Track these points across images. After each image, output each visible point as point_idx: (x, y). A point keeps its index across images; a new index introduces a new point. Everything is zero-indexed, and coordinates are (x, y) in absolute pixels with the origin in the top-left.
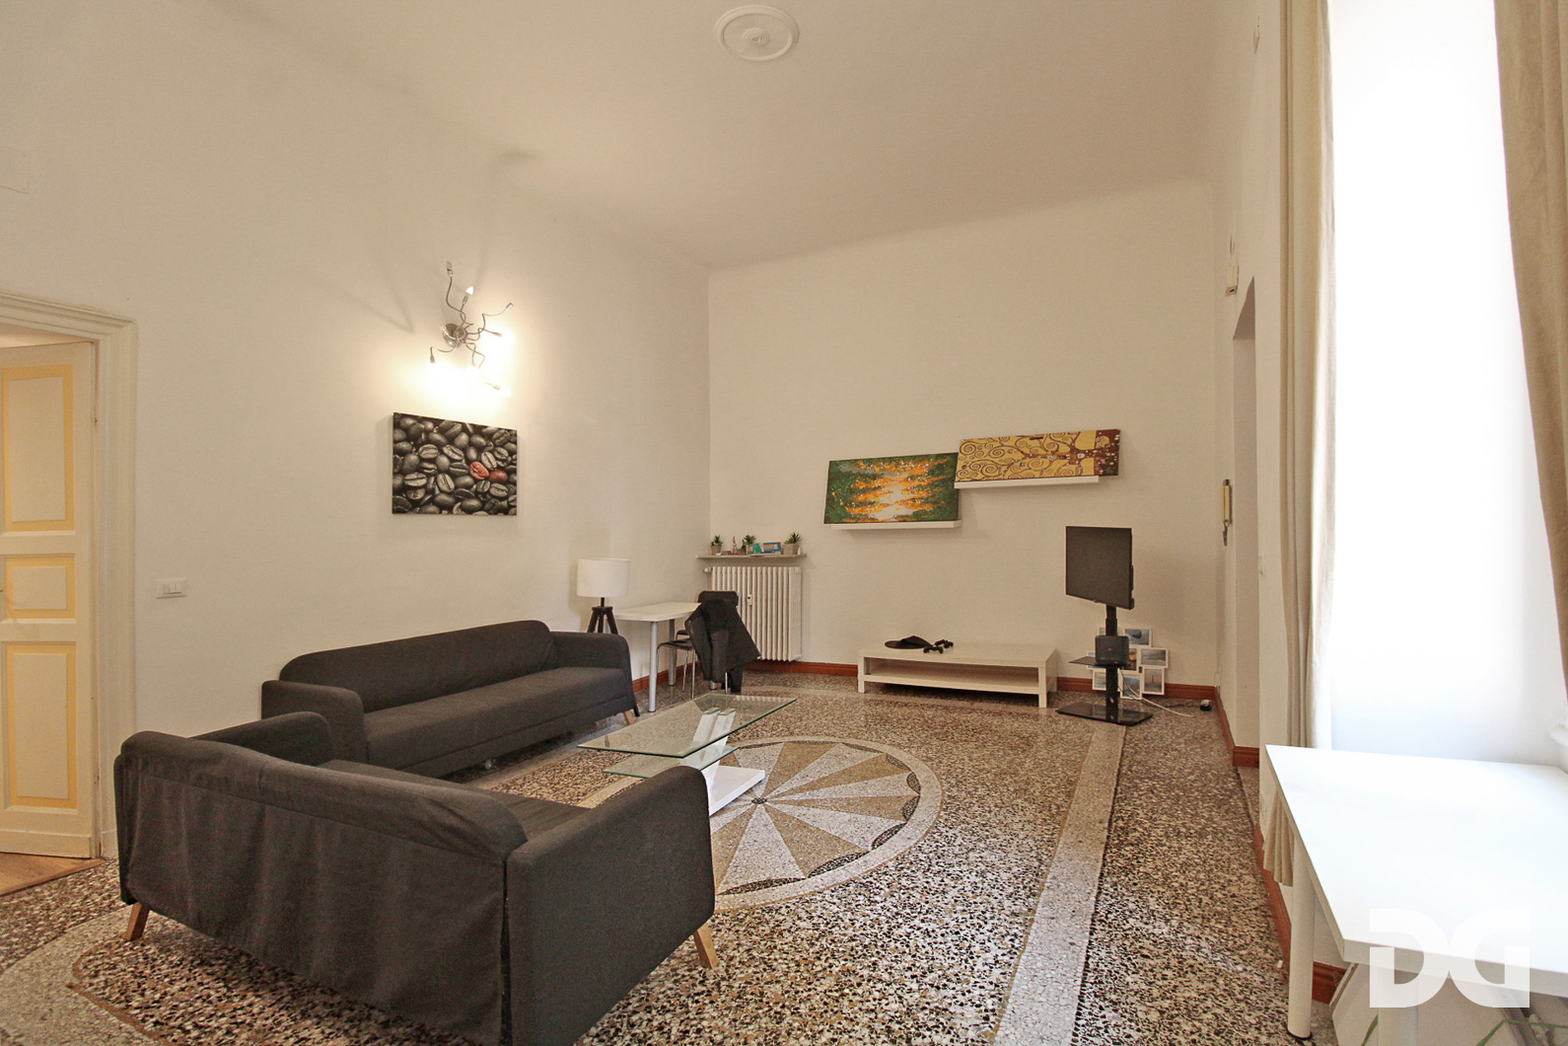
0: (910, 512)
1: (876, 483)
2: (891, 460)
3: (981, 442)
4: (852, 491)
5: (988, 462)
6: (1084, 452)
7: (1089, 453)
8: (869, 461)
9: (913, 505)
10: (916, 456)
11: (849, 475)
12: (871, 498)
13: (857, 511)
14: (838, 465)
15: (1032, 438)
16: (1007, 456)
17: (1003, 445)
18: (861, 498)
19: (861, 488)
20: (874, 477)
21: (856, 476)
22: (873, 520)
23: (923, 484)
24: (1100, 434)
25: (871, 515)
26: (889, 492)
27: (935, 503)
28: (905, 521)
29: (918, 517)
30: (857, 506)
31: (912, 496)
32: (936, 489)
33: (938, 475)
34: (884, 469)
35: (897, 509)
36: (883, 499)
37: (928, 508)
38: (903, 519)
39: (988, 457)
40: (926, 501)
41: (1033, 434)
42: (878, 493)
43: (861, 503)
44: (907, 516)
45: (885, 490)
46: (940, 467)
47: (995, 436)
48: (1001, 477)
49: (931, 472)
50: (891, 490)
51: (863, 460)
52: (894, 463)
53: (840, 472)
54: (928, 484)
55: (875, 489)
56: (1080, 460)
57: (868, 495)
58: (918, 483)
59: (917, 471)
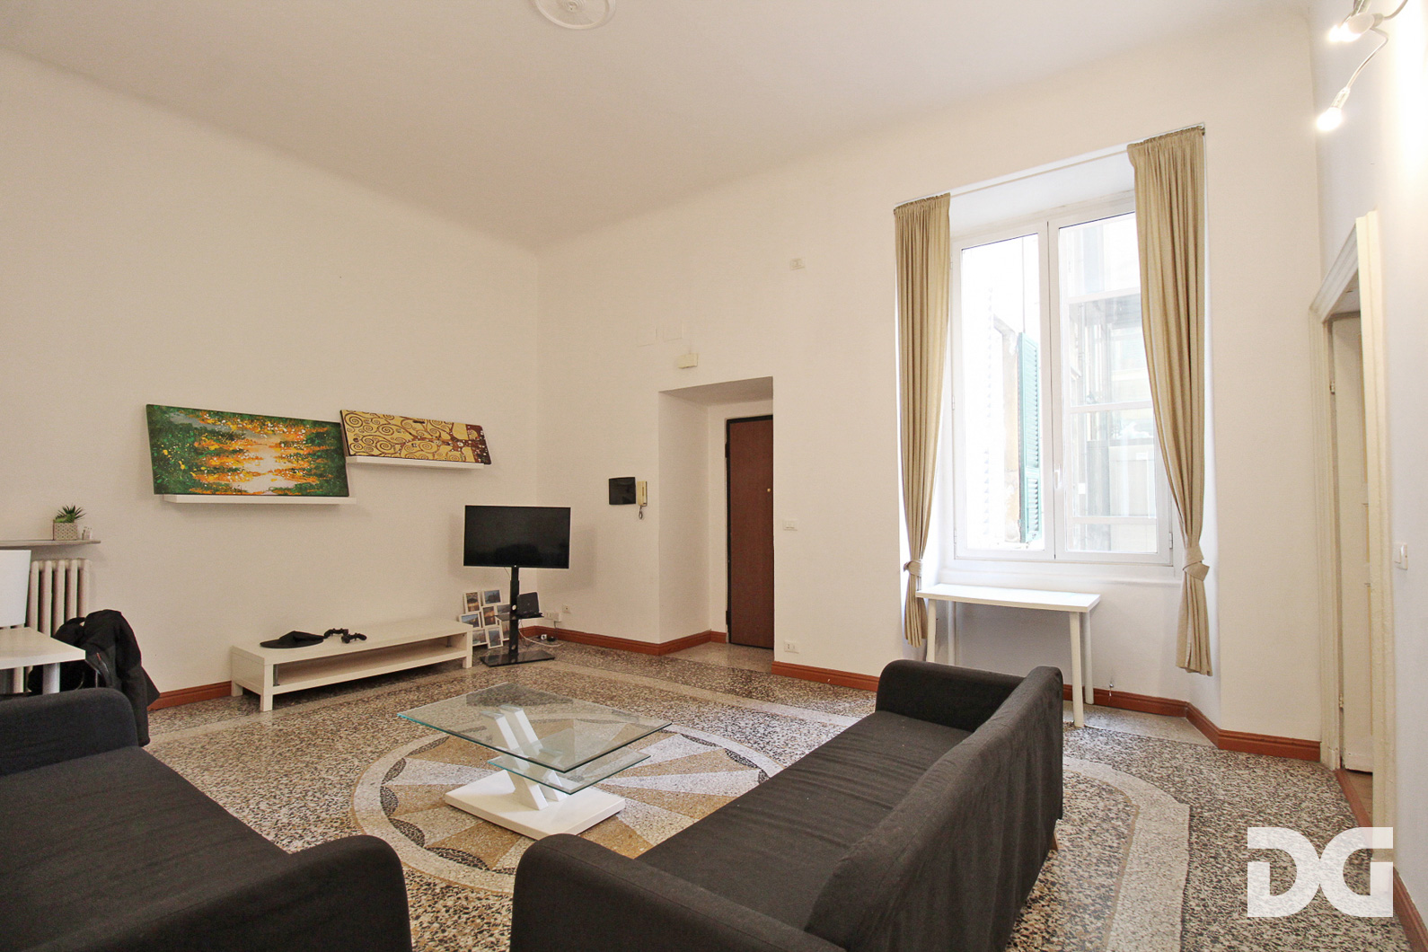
0: (291, 484)
1: (236, 445)
2: (252, 418)
3: (367, 416)
4: (198, 452)
5: (381, 439)
6: (461, 441)
7: (466, 443)
8: (219, 415)
9: (293, 477)
10: (287, 419)
11: (187, 429)
12: (230, 462)
13: (211, 479)
14: (165, 413)
15: (415, 422)
16: (396, 435)
17: (389, 423)
18: (215, 462)
19: (212, 448)
20: (231, 437)
21: (202, 431)
22: (240, 492)
23: (301, 452)
24: (470, 427)
25: (235, 485)
26: (257, 458)
27: (321, 476)
28: (286, 495)
29: (302, 491)
30: (210, 473)
31: (290, 465)
32: (319, 461)
33: (319, 445)
34: (244, 428)
35: (273, 480)
36: (251, 466)
37: (314, 481)
38: (284, 492)
39: (378, 433)
40: (309, 473)
41: (416, 417)
42: (241, 457)
43: (215, 468)
44: (288, 489)
45: (252, 455)
46: (319, 435)
47: (380, 412)
48: (398, 455)
49: (311, 440)
50: (259, 455)
51: (209, 412)
52: (256, 424)
53: (171, 423)
54: (309, 454)
55: (235, 452)
56: (461, 448)
57: (225, 460)
58: (296, 451)
59: (291, 437)
